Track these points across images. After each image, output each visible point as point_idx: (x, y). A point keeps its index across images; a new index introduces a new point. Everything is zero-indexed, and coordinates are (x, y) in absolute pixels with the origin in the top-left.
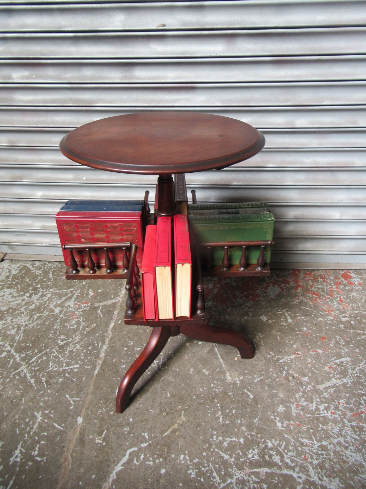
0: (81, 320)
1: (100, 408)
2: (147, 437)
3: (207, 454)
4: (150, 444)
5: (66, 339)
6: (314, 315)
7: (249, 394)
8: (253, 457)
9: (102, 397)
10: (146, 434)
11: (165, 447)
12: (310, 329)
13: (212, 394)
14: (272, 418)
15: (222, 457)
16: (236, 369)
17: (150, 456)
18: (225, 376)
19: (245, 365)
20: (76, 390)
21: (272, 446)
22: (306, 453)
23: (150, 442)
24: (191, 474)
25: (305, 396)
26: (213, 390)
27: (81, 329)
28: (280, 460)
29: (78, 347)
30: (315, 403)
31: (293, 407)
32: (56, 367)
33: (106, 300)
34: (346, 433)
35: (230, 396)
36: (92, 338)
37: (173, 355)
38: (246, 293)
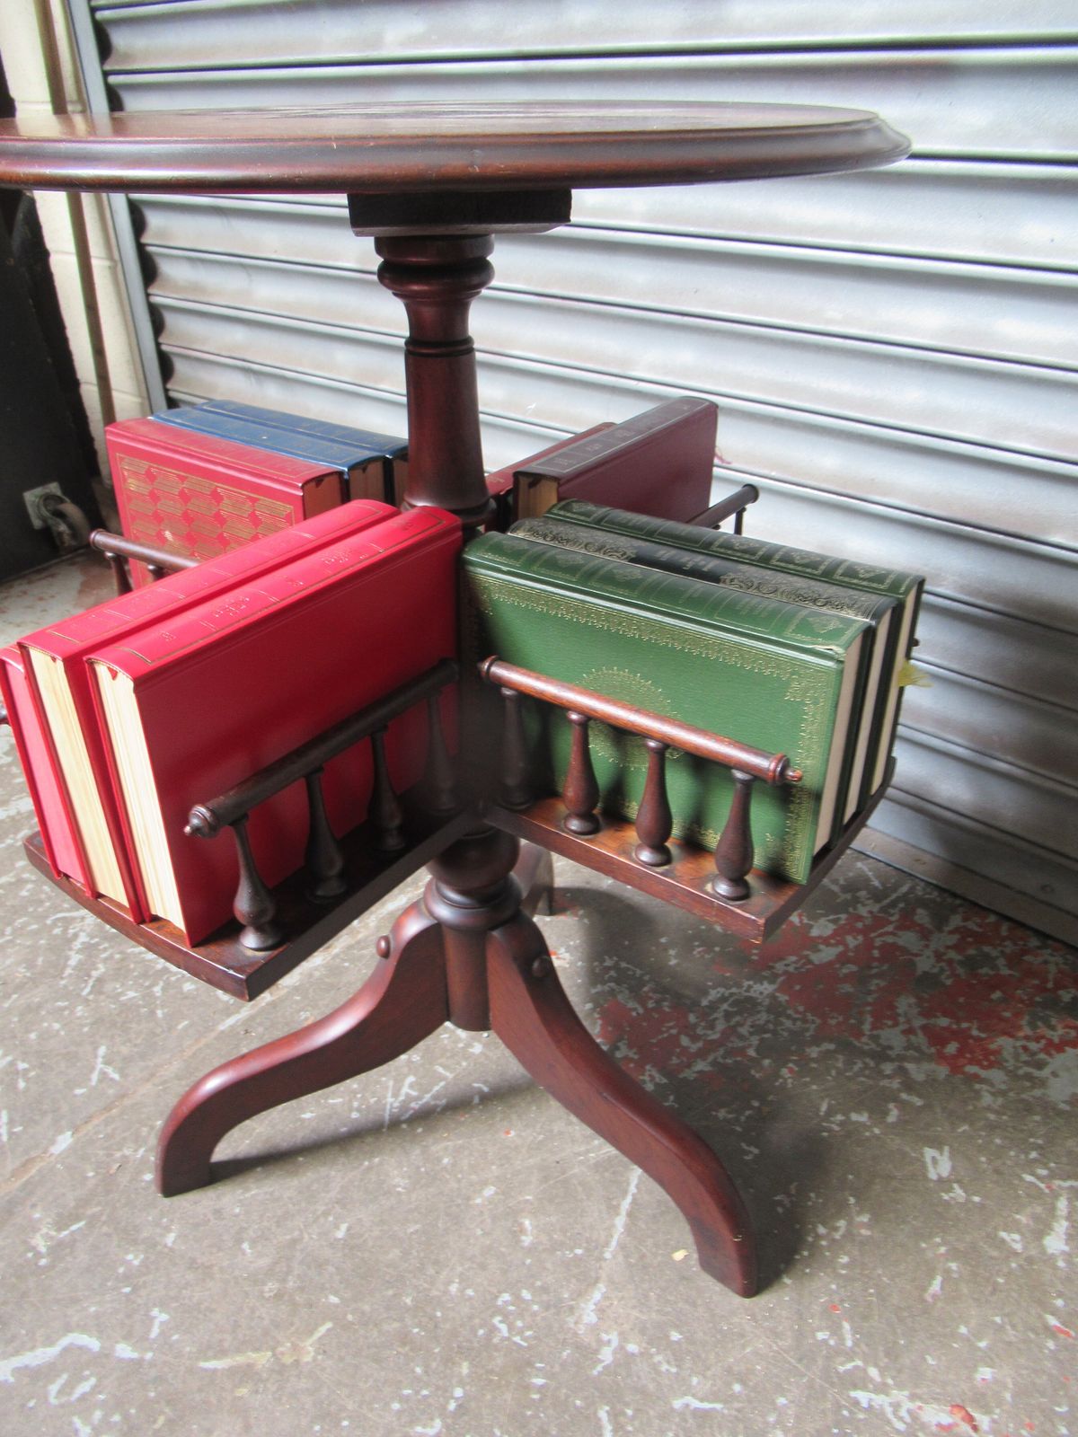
2: (155, 1332)
4: (139, 1363)
10: (164, 1317)
11: (167, 1411)
13: (474, 1331)
16: (646, 1297)
17: (103, 1404)
18: (580, 1295)
19: (694, 1305)
20: (135, 1045)
23: (149, 1355)
26: (492, 1316)
35: (528, 1388)
37: (476, 1100)
38: (944, 1022)
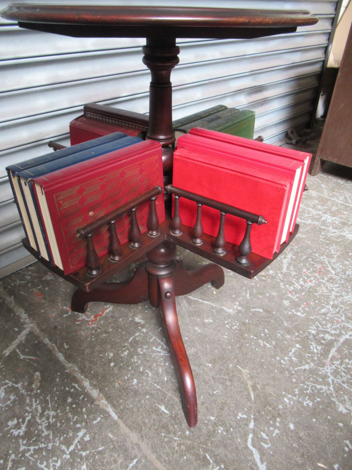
0: (10, 384)
2: (245, 416)
3: (295, 379)
4: (255, 420)
5: (21, 420)
7: (257, 310)
8: (318, 350)
9: (157, 430)
10: (240, 414)
11: (267, 407)
13: (236, 333)
14: (291, 314)
15: (305, 370)
16: (225, 300)
17: (268, 428)
18: (225, 312)
19: (226, 292)
20: (118, 456)
21: (315, 331)
22: (333, 318)
23: (252, 416)
24: (308, 404)
25: (286, 283)
26: (233, 329)
27: (26, 393)
28: (330, 336)
29: (52, 413)
30: (295, 283)
31: (290, 295)
34: (330, 287)
35: (249, 323)
36: (55, 389)
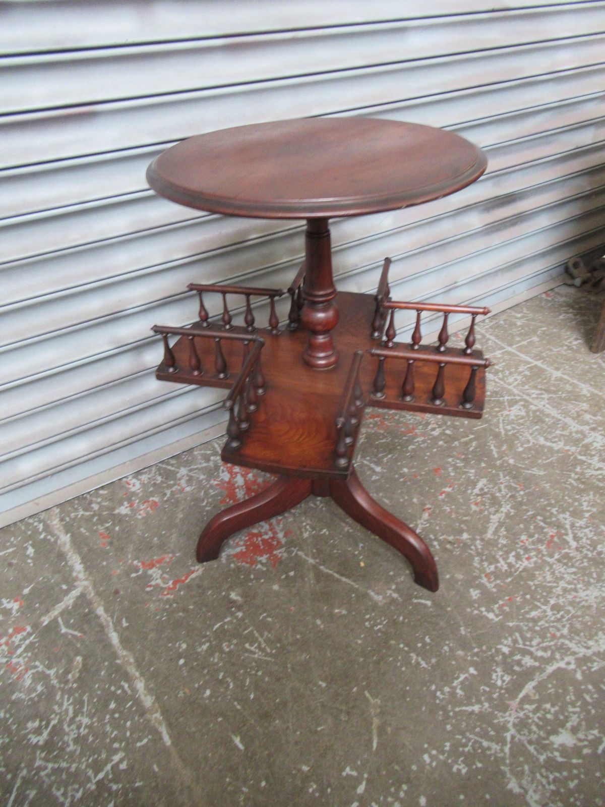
0: (41, 668)
1: (235, 792)
2: (354, 773)
3: (452, 726)
4: (368, 781)
5: (44, 723)
6: (399, 445)
7: (423, 601)
8: (503, 681)
9: (220, 771)
10: (348, 769)
11: (393, 765)
12: (412, 467)
13: (378, 637)
14: (477, 614)
15: (472, 713)
16: (375, 578)
17: (385, 797)
18: (371, 599)
19: (381, 565)
20: (159, 800)
21: (509, 649)
22: (547, 628)
23: (366, 776)
24: (459, 770)
25: (484, 558)
26: (374, 630)
27: (58, 686)
28: (532, 660)
29: (86, 721)
30: (501, 560)
31: (484, 580)
32: (77, 791)
33: (58, 601)
34: (560, 572)
35: (403, 623)
36: (97, 686)
